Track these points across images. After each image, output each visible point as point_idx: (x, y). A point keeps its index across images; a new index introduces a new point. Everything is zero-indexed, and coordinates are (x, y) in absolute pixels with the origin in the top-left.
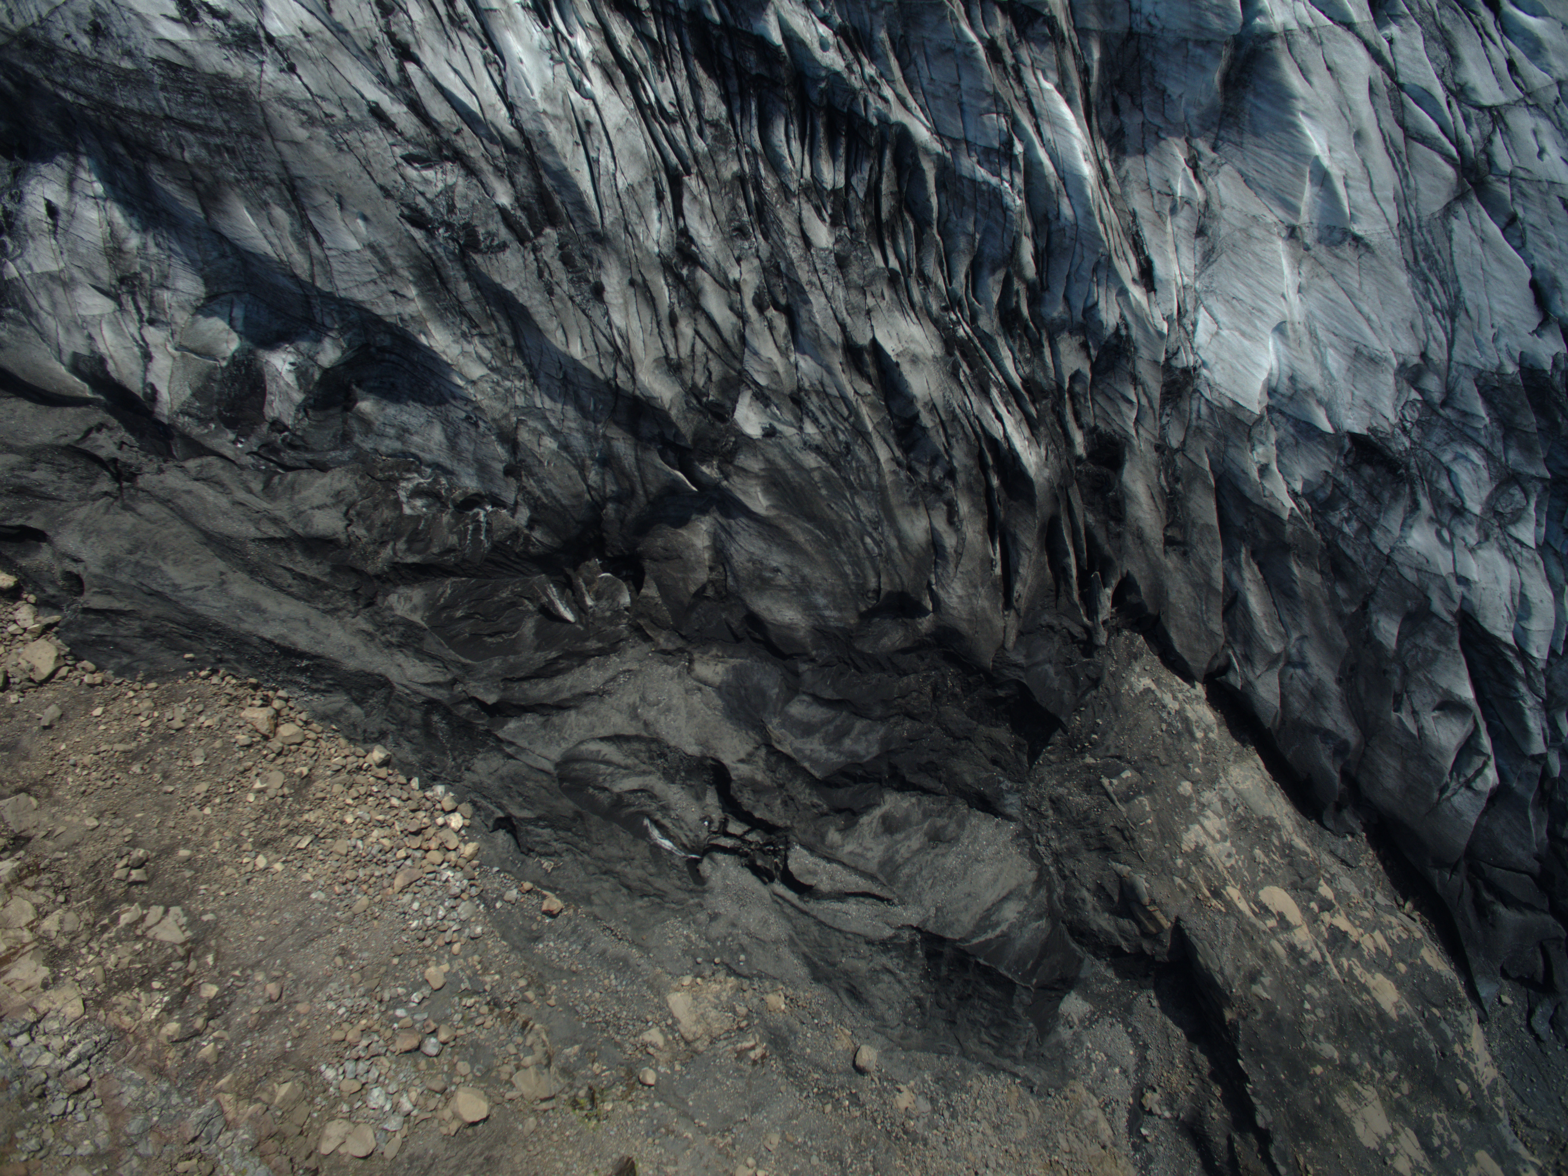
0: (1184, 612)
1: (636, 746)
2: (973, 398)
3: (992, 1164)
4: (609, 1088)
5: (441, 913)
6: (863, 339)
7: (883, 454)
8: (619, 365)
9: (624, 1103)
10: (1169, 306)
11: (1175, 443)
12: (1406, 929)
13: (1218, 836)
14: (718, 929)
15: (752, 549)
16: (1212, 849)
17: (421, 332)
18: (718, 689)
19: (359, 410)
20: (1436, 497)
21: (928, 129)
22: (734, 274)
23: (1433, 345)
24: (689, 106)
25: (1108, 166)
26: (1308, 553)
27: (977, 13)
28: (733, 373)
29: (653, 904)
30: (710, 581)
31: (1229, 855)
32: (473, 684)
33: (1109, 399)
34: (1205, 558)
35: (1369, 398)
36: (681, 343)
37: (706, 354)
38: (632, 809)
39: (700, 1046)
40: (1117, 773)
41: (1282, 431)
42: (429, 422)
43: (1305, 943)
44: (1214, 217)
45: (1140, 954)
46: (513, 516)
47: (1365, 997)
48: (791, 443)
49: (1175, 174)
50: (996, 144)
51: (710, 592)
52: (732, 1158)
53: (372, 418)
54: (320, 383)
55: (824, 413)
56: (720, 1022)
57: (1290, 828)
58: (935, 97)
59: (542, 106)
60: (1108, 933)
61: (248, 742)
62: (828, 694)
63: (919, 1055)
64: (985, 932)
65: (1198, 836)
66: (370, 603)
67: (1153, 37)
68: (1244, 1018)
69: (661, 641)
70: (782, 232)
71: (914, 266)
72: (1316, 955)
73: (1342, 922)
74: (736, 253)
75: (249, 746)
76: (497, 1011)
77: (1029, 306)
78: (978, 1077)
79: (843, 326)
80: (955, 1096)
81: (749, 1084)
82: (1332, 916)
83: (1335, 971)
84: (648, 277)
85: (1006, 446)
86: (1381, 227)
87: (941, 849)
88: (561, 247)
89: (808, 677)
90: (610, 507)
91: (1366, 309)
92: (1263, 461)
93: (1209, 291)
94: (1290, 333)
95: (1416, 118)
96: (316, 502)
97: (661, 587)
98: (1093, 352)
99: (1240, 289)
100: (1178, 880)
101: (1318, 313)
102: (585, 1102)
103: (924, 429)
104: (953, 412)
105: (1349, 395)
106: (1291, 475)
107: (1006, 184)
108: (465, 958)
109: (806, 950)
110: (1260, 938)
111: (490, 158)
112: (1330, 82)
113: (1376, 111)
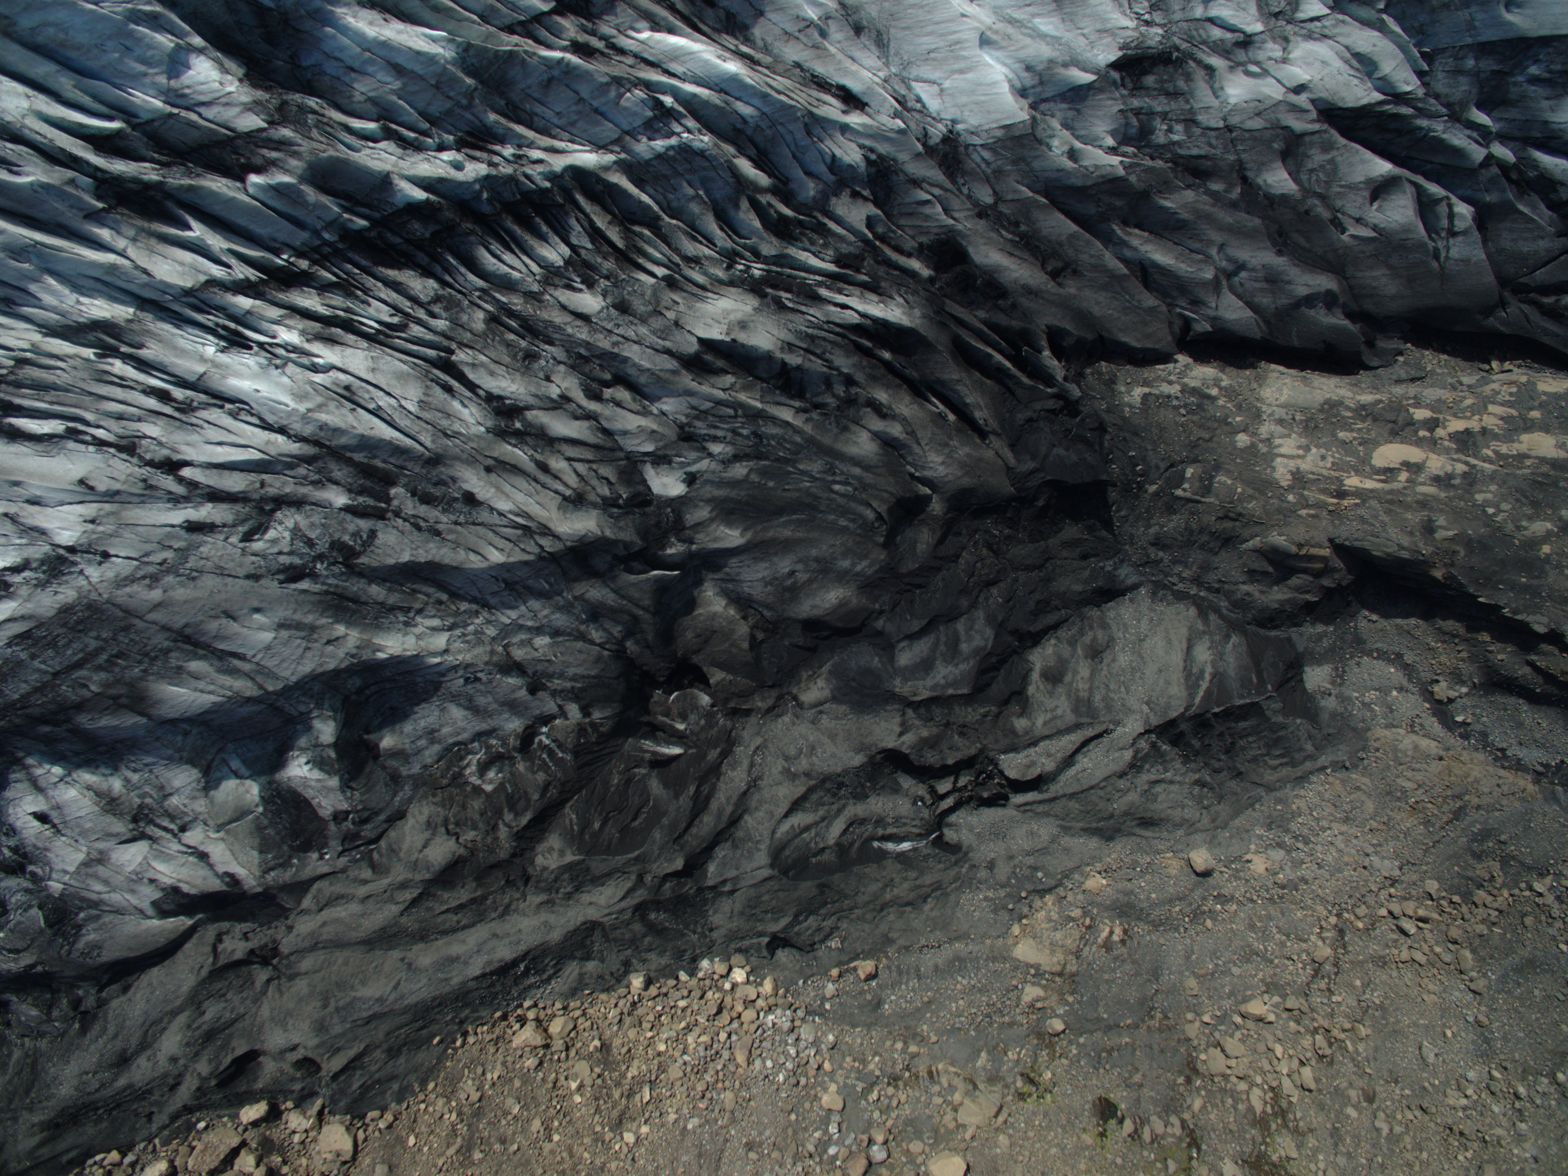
0: (1116, 315)
1: (814, 797)
2: (811, 311)
3: (1370, 850)
4: (1035, 1061)
5: (792, 1051)
6: (691, 347)
7: (786, 415)
8: (537, 537)
9: (1057, 1062)
10: (887, 105)
11: (989, 200)
12: (1511, 383)
13: (1301, 452)
14: (1002, 871)
15: (760, 575)
16: (1305, 466)
17: (374, 652)
18: (834, 699)
19: (385, 750)
20: (1220, 49)
21: (590, 152)
22: (554, 392)
24: (405, 305)
25: (744, 49)
26: (1165, 183)
27: (544, 34)
28: (623, 463)
29: (937, 899)
30: (752, 628)
31: (1323, 458)
32: (655, 866)
33: (910, 215)
34: (1093, 261)
35: (1099, 26)
36: (566, 478)
37: (590, 469)
38: (857, 845)
39: (1072, 967)
40: (1182, 478)
41: (1058, 113)
42: (443, 710)
43: (1443, 467)
44: (857, 9)
45: (1328, 593)
46: (567, 718)
47: (1528, 462)
48: (713, 472)
49: (799, 6)
50: (650, 114)
51: (760, 636)
52: (1174, 1027)
53: (400, 746)
54: (340, 757)
55: (716, 427)
56: (1069, 937)
57: (1349, 394)
58: (573, 124)
59: (302, 408)
60: (1288, 601)
61: (537, 1062)
62: (916, 625)
63: (1240, 822)
64: (1199, 686)
65: (1286, 466)
66: (527, 879)
68: (1452, 565)
69: (760, 704)
70: (559, 329)
71: (677, 259)
72: (1460, 468)
73: (1457, 425)
74: (541, 375)
75: (541, 1063)
76: (901, 1084)
77: (787, 205)
78: (1297, 796)
79: (668, 352)
80: (1293, 826)
81: (1134, 962)
82: (1445, 428)
83: (1486, 465)
84: (495, 455)
85: (869, 322)
87: (1107, 657)
88: (414, 494)
89: (890, 628)
90: (628, 644)
92: (1066, 148)
93: (906, 65)
94: (994, 37)
96: (419, 845)
97: (722, 666)
98: (866, 193)
99: (928, 42)
100: (1303, 512)
102: (1027, 1089)
103: (798, 368)
104: (807, 335)
105: (1082, 39)
106: (1096, 139)
107: (685, 135)
108: (841, 1067)
109: (1081, 825)
110: (1406, 495)
111: (303, 481)
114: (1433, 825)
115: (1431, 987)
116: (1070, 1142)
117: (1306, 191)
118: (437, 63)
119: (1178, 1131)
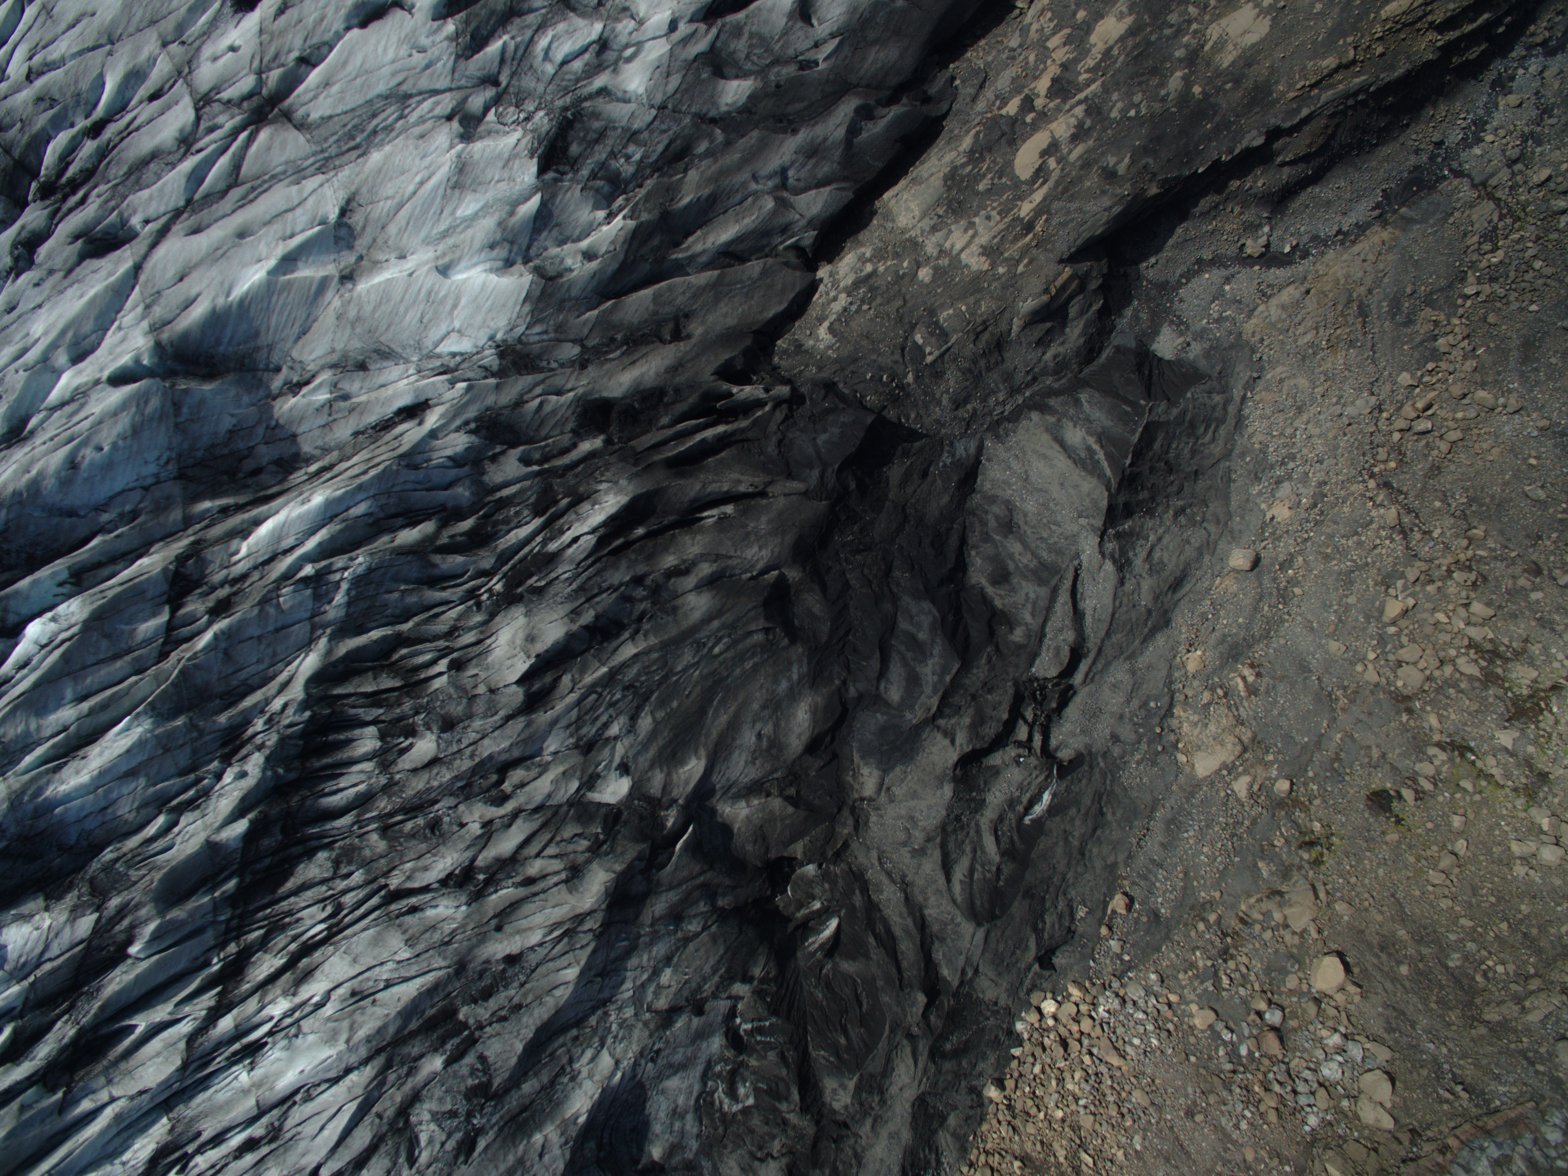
0: (746, 307)
1: (951, 846)
2: (560, 571)
3: (1338, 409)
4: (1298, 826)
5: (1141, 1016)
6: (517, 695)
7: (628, 651)
8: (580, 929)
9: (1313, 809)
10: (439, 385)
11: (576, 350)
12: (1042, 12)
13: (971, 232)
15: (742, 763)
16: (983, 239)
18: (885, 772)
22: (475, 828)
23: (438, 111)
25: (313, 468)
26: (668, 190)
27: (186, 631)
29: (1108, 802)
30: (781, 795)
31: (988, 218)
32: (909, 1018)
33: (542, 423)
34: (688, 295)
35: (500, 164)
36: (550, 869)
37: (558, 843)
38: (1016, 838)
39: (1247, 736)
40: (920, 349)
41: (547, 243)
43: (1068, 124)
44: (345, 357)
45: (1104, 289)
46: (742, 998)
47: (1115, 52)
48: (632, 746)
49: (309, 404)
50: (309, 592)
51: (792, 791)
52: (1359, 687)
55: (597, 718)
56: (1221, 717)
57: (953, 154)
58: (275, 654)
60: (1086, 326)
63: (1235, 501)
65: (973, 255)
66: (846, 1125)
67: (180, 455)
68: (1154, 175)
69: (846, 831)
70: (429, 790)
72: (1079, 111)
73: (1043, 85)
76: (1232, 951)
78: (1250, 437)
79: (508, 718)
81: (1282, 678)
82: (1038, 96)
83: (1093, 87)
84: (491, 914)
85: (602, 531)
86: (328, 191)
87: (1019, 519)
88: (475, 1001)
89: (862, 686)
90: (721, 903)
91: (411, 188)
92: (579, 257)
93: (419, 346)
94: (447, 260)
97: (793, 840)
98: (498, 449)
99: (412, 318)
100: (1021, 268)
101: (423, 234)
102: (1315, 853)
103: (597, 617)
104: (575, 591)
106: (591, 224)
107: (346, 574)
108: (1183, 988)
109: (1137, 642)
110: (1068, 174)
111: (400, 1083)
112: (195, 275)
113: (216, 221)
114: (1357, 340)
115: (1485, 445)
116: (1385, 852)
117: (761, 73)
118: (147, 740)
119: (1442, 756)
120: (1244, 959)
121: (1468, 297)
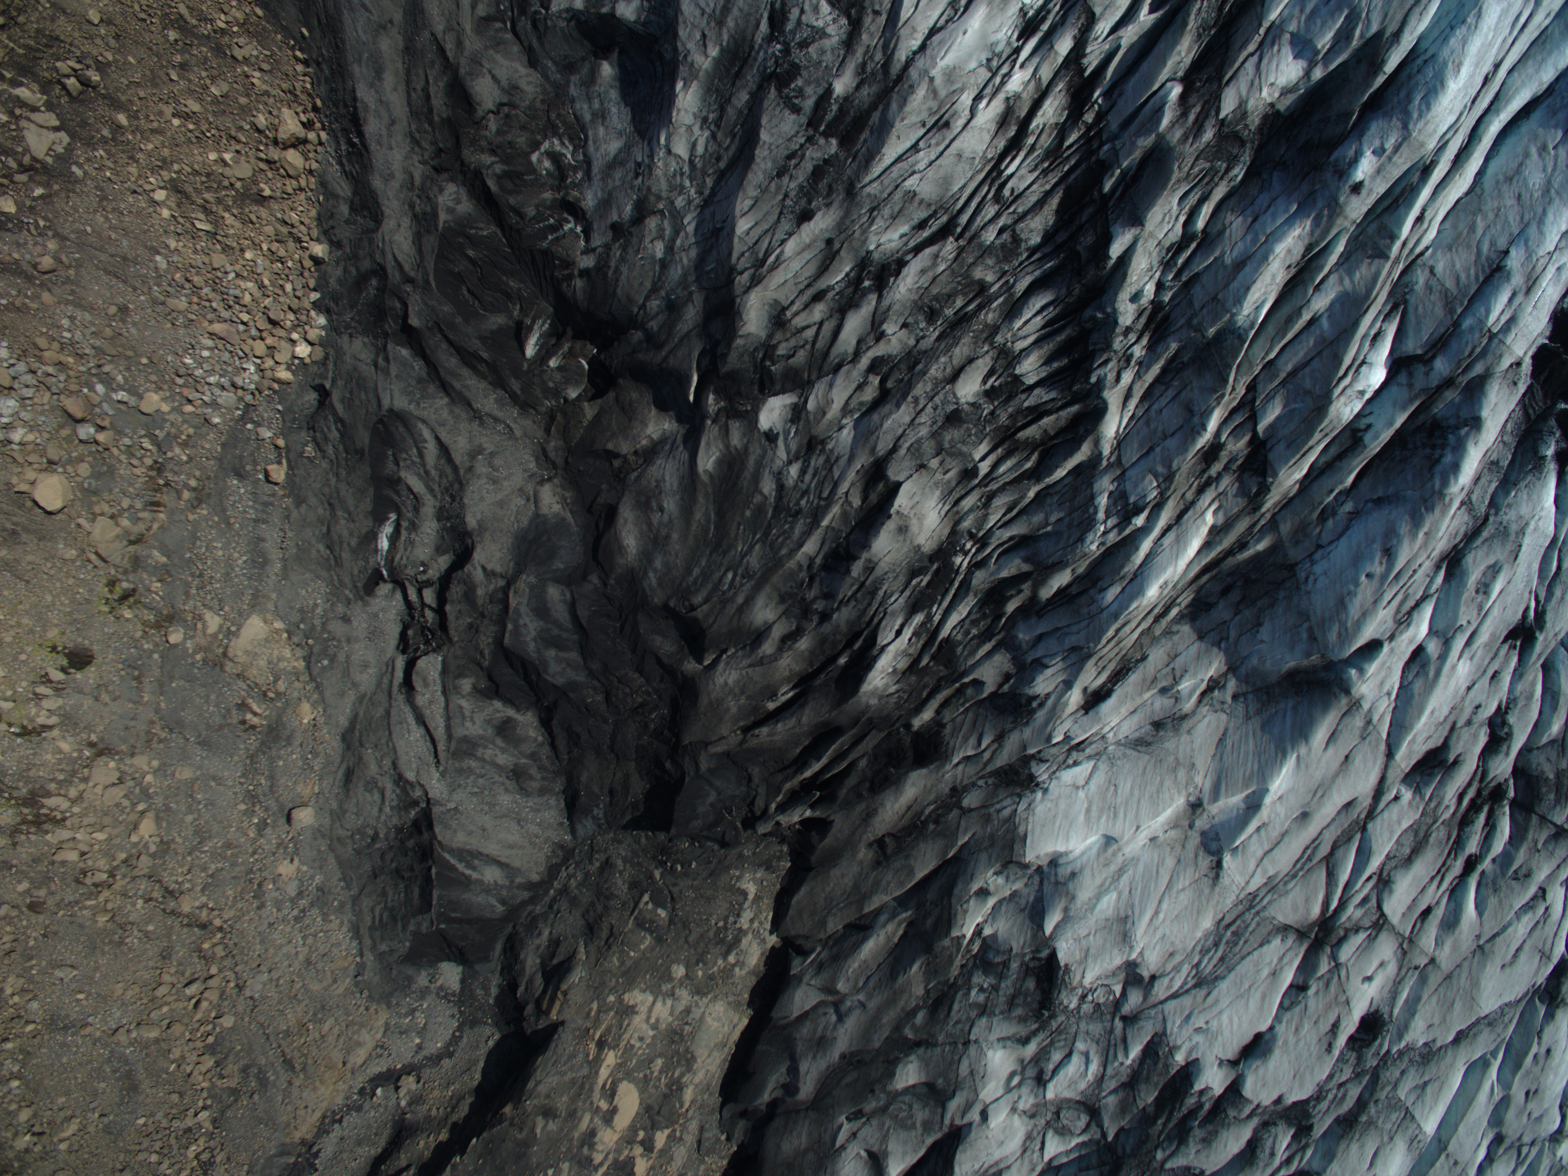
0: (828, 889)
1: (449, 470)
2: (901, 600)
3: (275, 975)
4: (146, 607)
5: (212, 380)
6: (894, 473)
7: (810, 547)
8: (751, 271)
9: (139, 627)
10: (1079, 732)
11: (966, 803)
13: (653, 1020)
14: (337, 628)
15: (667, 478)
16: (638, 1020)
17: (684, 79)
18: (537, 515)
19: (600, 65)
20: (1042, 1055)
21: (1117, 432)
22: (890, 328)
23: (1166, 981)
24: (1019, 207)
25: (1174, 612)
26: (936, 970)
27: (1238, 420)
28: (806, 376)
29: (328, 560)
30: (625, 457)
31: (641, 1039)
32: (418, 297)
33: (974, 724)
34: (884, 883)
35: (1092, 951)
36: (803, 315)
37: (807, 342)
38: (396, 498)
39: (229, 667)
40: (658, 904)
41: (1026, 891)
42: (620, 134)
43: (603, 1143)
44: (1176, 730)
45: (520, 1007)
46: (583, 253)
48: (772, 461)
49: (1195, 674)
50: (1132, 500)
51: (617, 463)
52: (149, 747)
53: (599, 81)
54: (601, 17)
55: (814, 475)
56: (259, 672)
57: (697, 1080)
58: (1147, 423)
59: (936, 73)
60: (524, 969)
61: (261, 127)
62: (583, 614)
63: (332, 861)
64: (460, 861)
65: (642, 1003)
66: (438, 170)
67: (1298, 588)
68: (512, 1124)
69: (553, 444)
70: (949, 350)
71: (993, 486)
72: (598, 1158)
73: (641, 1167)
74: (910, 320)
75: (258, 131)
77: (1017, 609)
78: (342, 924)
79: (894, 449)
80: (315, 911)
81: (221, 727)
82: (642, 1155)
84: (843, 253)
85: (875, 652)
86: (1240, 880)
87: (511, 785)
88: (826, 161)
89: (587, 587)
90: (640, 334)
91: (1164, 906)
92: (992, 888)
93: (1111, 761)
94: (1110, 851)
95: (1345, 857)
96: (497, 72)
97: (597, 417)
98: (1006, 688)
99: (1125, 786)
100: (595, 1006)
101: (1141, 867)
102: (118, 591)
103: (848, 571)
104: (879, 589)
105: (1085, 933)
106: (994, 919)
107: (1102, 528)
108: (184, 421)
109: (361, 714)
110: (585, 1102)
111: (869, 53)
112: (1335, 765)
113: (1333, 820)
114: (284, 1038)
115: (130, 993)
116: (54, 617)
117: (895, 1096)
118: (1235, 305)
120: (137, 471)
121: (204, 1108)
